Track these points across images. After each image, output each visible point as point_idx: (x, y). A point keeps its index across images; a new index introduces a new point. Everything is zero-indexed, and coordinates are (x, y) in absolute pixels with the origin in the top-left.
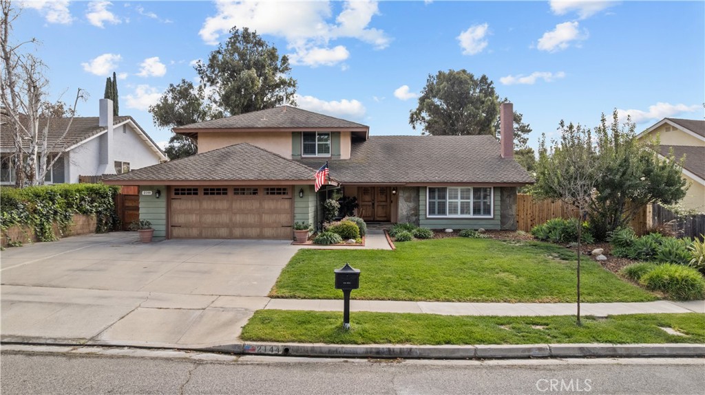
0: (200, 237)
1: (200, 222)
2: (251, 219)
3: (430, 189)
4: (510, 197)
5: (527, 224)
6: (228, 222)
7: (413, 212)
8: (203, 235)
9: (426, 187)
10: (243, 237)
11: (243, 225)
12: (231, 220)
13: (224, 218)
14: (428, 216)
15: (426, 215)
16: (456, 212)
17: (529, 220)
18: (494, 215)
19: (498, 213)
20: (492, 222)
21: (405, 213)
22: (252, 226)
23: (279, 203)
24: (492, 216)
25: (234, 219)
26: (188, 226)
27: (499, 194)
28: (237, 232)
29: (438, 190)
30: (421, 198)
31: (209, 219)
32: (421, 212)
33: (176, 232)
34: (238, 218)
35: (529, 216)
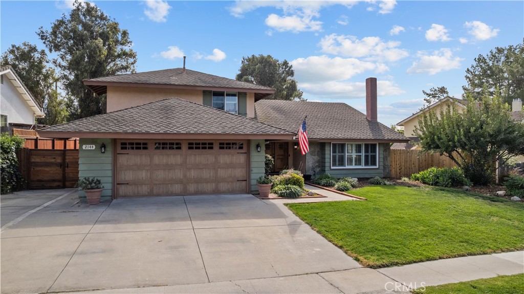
0: (151, 194)
1: (150, 178)
2: (206, 174)
3: (333, 144)
6: (182, 177)
7: (317, 164)
8: (155, 192)
9: (330, 143)
10: (197, 193)
11: (198, 181)
12: (185, 176)
13: (178, 174)
14: (332, 168)
15: (330, 167)
18: (379, 165)
19: (382, 164)
20: (378, 170)
21: (311, 165)
22: (207, 181)
23: (234, 157)
24: (377, 167)
25: (188, 175)
26: (136, 183)
27: (382, 149)
28: (192, 188)
29: (340, 146)
30: (327, 152)
31: (160, 175)
32: (327, 164)
33: (122, 190)
34: (193, 174)
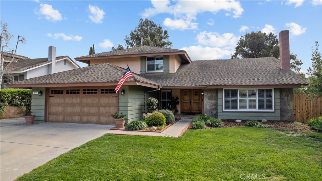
0: (64, 121)
1: (64, 111)
2: (93, 110)
3: (225, 91)
4: (288, 96)
5: (303, 116)
6: (79, 112)
7: (214, 107)
8: (66, 120)
9: (222, 89)
10: (88, 122)
11: (88, 114)
12: (81, 111)
13: (77, 109)
14: (224, 110)
15: (223, 109)
16: (245, 107)
17: (305, 114)
18: (275, 109)
19: (278, 108)
20: (273, 114)
21: (208, 108)
22: (93, 115)
23: (110, 99)
24: (273, 110)
25: (83, 110)
26: (57, 114)
27: (278, 94)
28: (85, 118)
29: (231, 92)
30: (219, 97)
31: (69, 109)
32: (219, 107)
33: (51, 117)
34: (86, 110)
35: (305, 111)
